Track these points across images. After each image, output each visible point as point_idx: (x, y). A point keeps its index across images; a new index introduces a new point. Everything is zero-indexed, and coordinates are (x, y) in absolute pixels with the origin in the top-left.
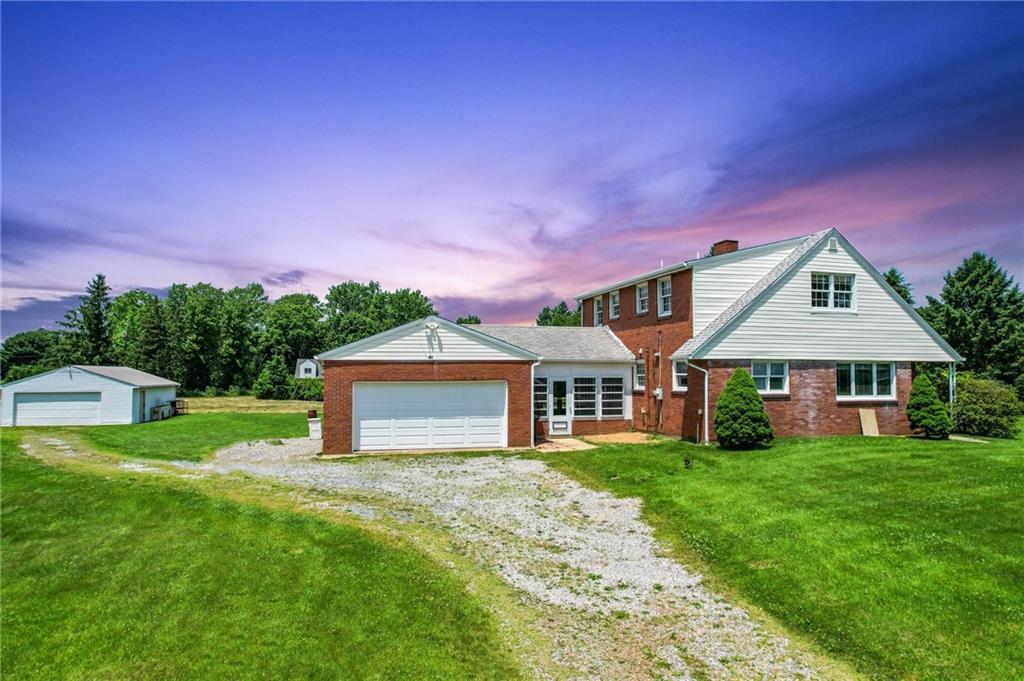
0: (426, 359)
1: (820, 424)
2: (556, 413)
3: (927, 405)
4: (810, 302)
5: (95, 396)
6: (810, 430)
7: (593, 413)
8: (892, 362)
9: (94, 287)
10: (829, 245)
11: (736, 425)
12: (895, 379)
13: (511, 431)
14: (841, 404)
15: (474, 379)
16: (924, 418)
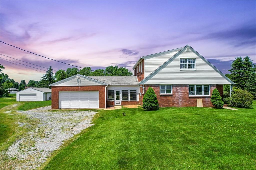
0: (77, 85)
1: (183, 103)
2: (117, 99)
3: (216, 98)
4: (180, 67)
5: (35, 94)
6: (180, 105)
7: (127, 99)
8: (209, 85)
9: (49, 69)
10: (186, 50)
11: (146, 104)
12: (210, 90)
13: (100, 104)
14: (190, 97)
15: (90, 90)
16: (215, 102)
